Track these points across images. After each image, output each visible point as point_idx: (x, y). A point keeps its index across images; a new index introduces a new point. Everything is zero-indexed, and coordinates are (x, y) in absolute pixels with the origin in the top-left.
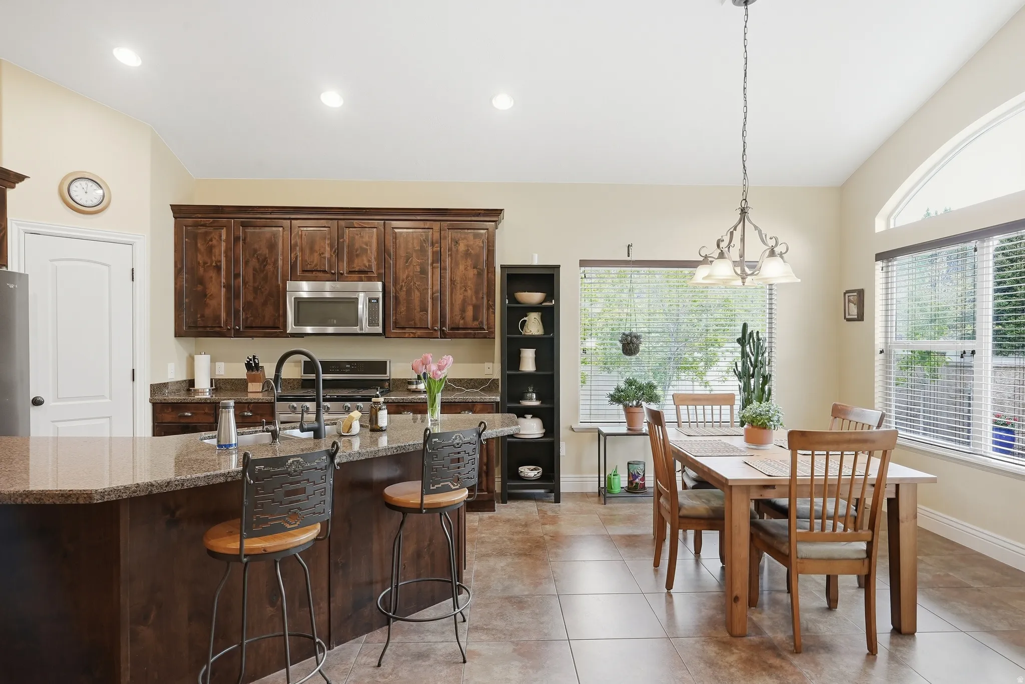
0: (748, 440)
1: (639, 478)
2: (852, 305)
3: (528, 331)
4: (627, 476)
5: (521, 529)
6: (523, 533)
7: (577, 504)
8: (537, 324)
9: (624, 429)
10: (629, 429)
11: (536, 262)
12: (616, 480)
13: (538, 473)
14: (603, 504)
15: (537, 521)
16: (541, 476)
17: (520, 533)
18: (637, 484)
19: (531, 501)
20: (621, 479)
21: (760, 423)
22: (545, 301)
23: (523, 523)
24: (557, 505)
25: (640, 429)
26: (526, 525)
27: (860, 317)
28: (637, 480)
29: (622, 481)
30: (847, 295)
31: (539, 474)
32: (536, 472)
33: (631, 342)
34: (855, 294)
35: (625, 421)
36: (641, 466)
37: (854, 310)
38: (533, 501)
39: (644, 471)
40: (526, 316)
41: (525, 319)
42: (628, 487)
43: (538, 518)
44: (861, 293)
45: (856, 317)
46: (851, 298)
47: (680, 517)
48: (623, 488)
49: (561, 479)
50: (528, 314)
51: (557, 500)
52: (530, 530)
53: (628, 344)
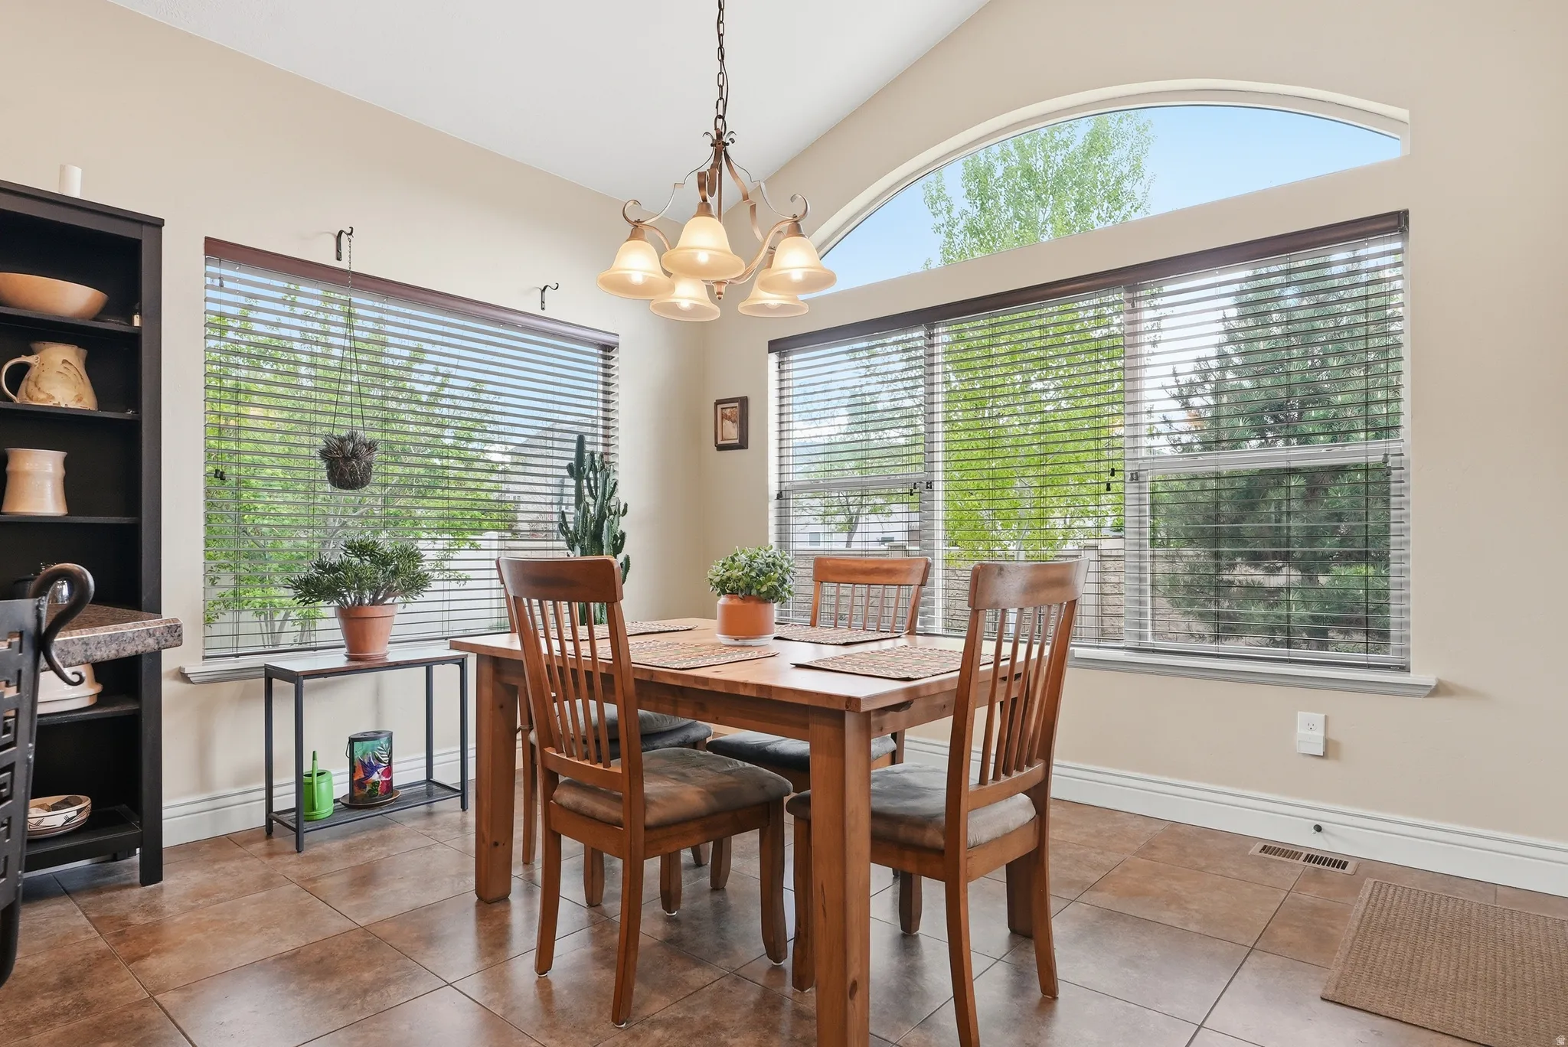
0: (729, 629)
1: (381, 770)
2: (728, 424)
3: (42, 396)
4: (347, 769)
5: (48, 1003)
6: (66, 1012)
7: (216, 871)
8: (73, 378)
9: (338, 659)
10: (351, 659)
11: (75, 190)
12: (323, 786)
13: (79, 811)
14: (292, 853)
15: (102, 957)
16: (89, 818)
17: (55, 1016)
18: (375, 784)
19: (52, 901)
20: (335, 780)
21: (764, 589)
22: (105, 311)
23: (53, 979)
24: (151, 891)
25: (380, 655)
26: (67, 983)
27: (743, 444)
28: (375, 777)
29: (336, 785)
30: (719, 407)
31: (84, 816)
32: (71, 812)
33: (354, 455)
34: (737, 404)
35: (343, 643)
36: (383, 741)
37: (731, 432)
38: (62, 900)
39: (391, 752)
40: (30, 353)
41: (23, 359)
42: (352, 796)
43: (102, 945)
44: (744, 402)
45: (737, 441)
46: (728, 412)
47: (647, 828)
48: (336, 801)
49: (165, 813)
50: (36, 346)
51: (152, 872)
52: (91, 994)
53: (347, 459)
